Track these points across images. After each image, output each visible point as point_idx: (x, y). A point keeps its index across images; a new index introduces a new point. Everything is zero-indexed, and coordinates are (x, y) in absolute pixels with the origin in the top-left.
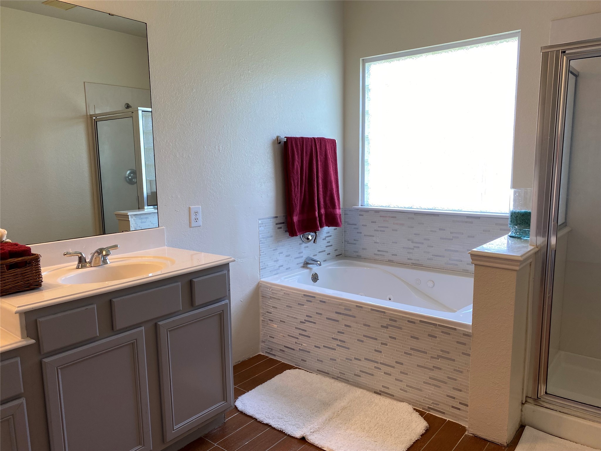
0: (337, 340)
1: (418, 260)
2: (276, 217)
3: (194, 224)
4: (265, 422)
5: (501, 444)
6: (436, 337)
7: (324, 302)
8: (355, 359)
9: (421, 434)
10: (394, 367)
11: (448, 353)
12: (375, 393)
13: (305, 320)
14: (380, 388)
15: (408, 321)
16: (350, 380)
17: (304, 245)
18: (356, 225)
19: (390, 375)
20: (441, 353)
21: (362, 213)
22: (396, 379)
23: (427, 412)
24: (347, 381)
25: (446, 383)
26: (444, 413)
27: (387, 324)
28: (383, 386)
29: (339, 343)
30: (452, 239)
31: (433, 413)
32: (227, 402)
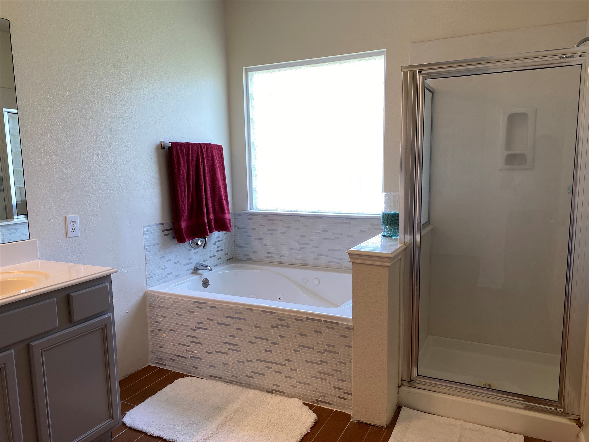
0: (229, 344)
1: (305, 260)
2: (163, 224)
3: (71, 234)
4: (156, 435)
5: (381, 426)
6: (321, 333)
7: (215, 307)
8: (247, 360)
9: (311, 427)
10: (284, 365)
11: (333, 346)
12: (267, 392)
13: (196, 327)
14: (271, 387)
15: (296, 319)
16: (242, 382)
17: (193, 251)
18: (245, 228)
19: (281, 373)
20: (326, 348)
21: (251, 217)
22: (286, 377)
23: (316, 405)
24: (239, 384)
25: (331, 375)
26: (331, 404)
27: (277, 324)
28: (274, 385)
29: (231, 347)
30: (334, 240)
31: (321, 405)
32: (113, 419)
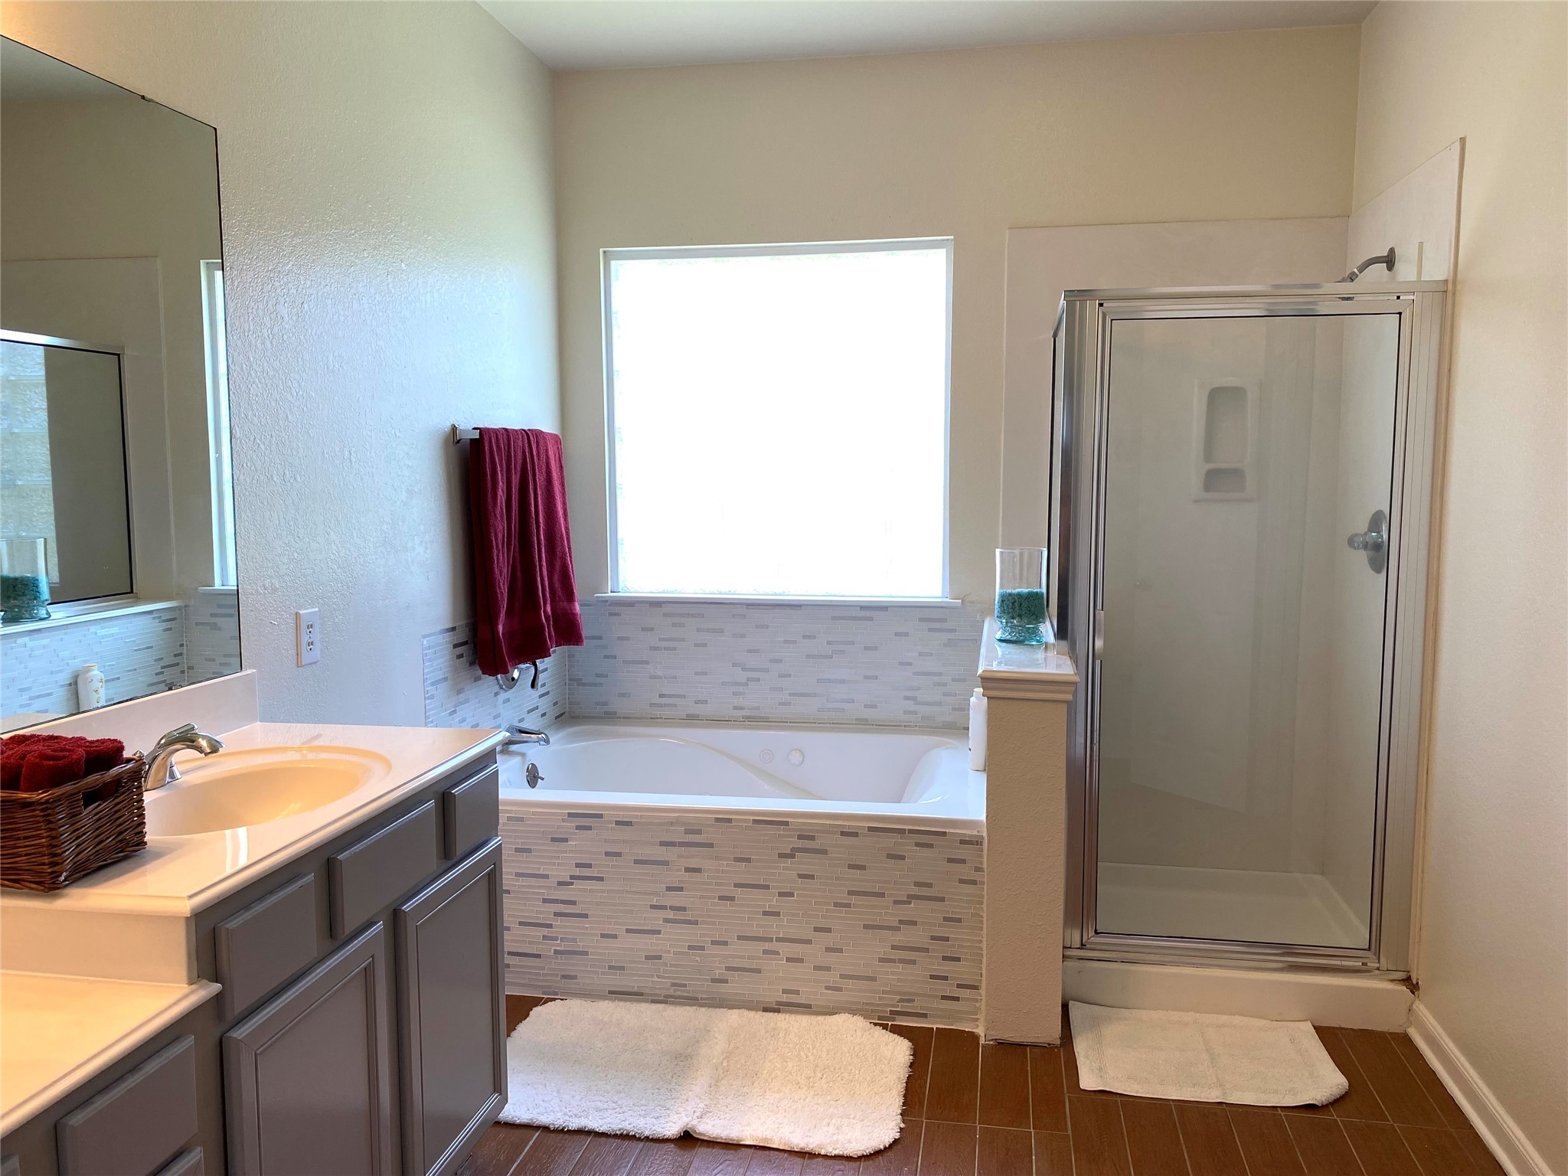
0: (664, 908)
1: (758, 708)
2: (453, 629)
3: (307, 657)
5: (1049, 1044)
6: (903, 858)
7: (629, 824)
8: (714, 943)
10: (809, 942)
11: (930, 885)
12: (765, 1010)
13: (572, 877)
14: (776, 996)
15: (843, 834)
16: (700, 996)
17: (503, 696)
18: (600, 638)
19: (801, 961)
20: (916, 891)
21: (616, 609)
22: (816, 968)
23: (890, 1023)
24: (693, 1001)
25: (927, 950)
26: (924, 1016)
27: (793, 849)
28: (785, 991)
29: (671, 915)
30: (831, 657)
31: (900, 1021)
32: (501, 1094)
